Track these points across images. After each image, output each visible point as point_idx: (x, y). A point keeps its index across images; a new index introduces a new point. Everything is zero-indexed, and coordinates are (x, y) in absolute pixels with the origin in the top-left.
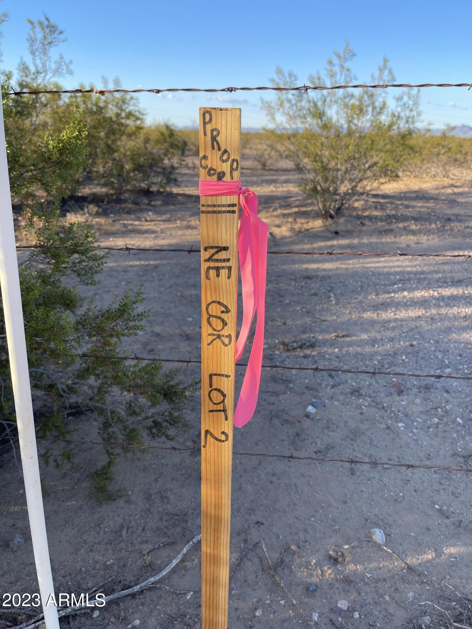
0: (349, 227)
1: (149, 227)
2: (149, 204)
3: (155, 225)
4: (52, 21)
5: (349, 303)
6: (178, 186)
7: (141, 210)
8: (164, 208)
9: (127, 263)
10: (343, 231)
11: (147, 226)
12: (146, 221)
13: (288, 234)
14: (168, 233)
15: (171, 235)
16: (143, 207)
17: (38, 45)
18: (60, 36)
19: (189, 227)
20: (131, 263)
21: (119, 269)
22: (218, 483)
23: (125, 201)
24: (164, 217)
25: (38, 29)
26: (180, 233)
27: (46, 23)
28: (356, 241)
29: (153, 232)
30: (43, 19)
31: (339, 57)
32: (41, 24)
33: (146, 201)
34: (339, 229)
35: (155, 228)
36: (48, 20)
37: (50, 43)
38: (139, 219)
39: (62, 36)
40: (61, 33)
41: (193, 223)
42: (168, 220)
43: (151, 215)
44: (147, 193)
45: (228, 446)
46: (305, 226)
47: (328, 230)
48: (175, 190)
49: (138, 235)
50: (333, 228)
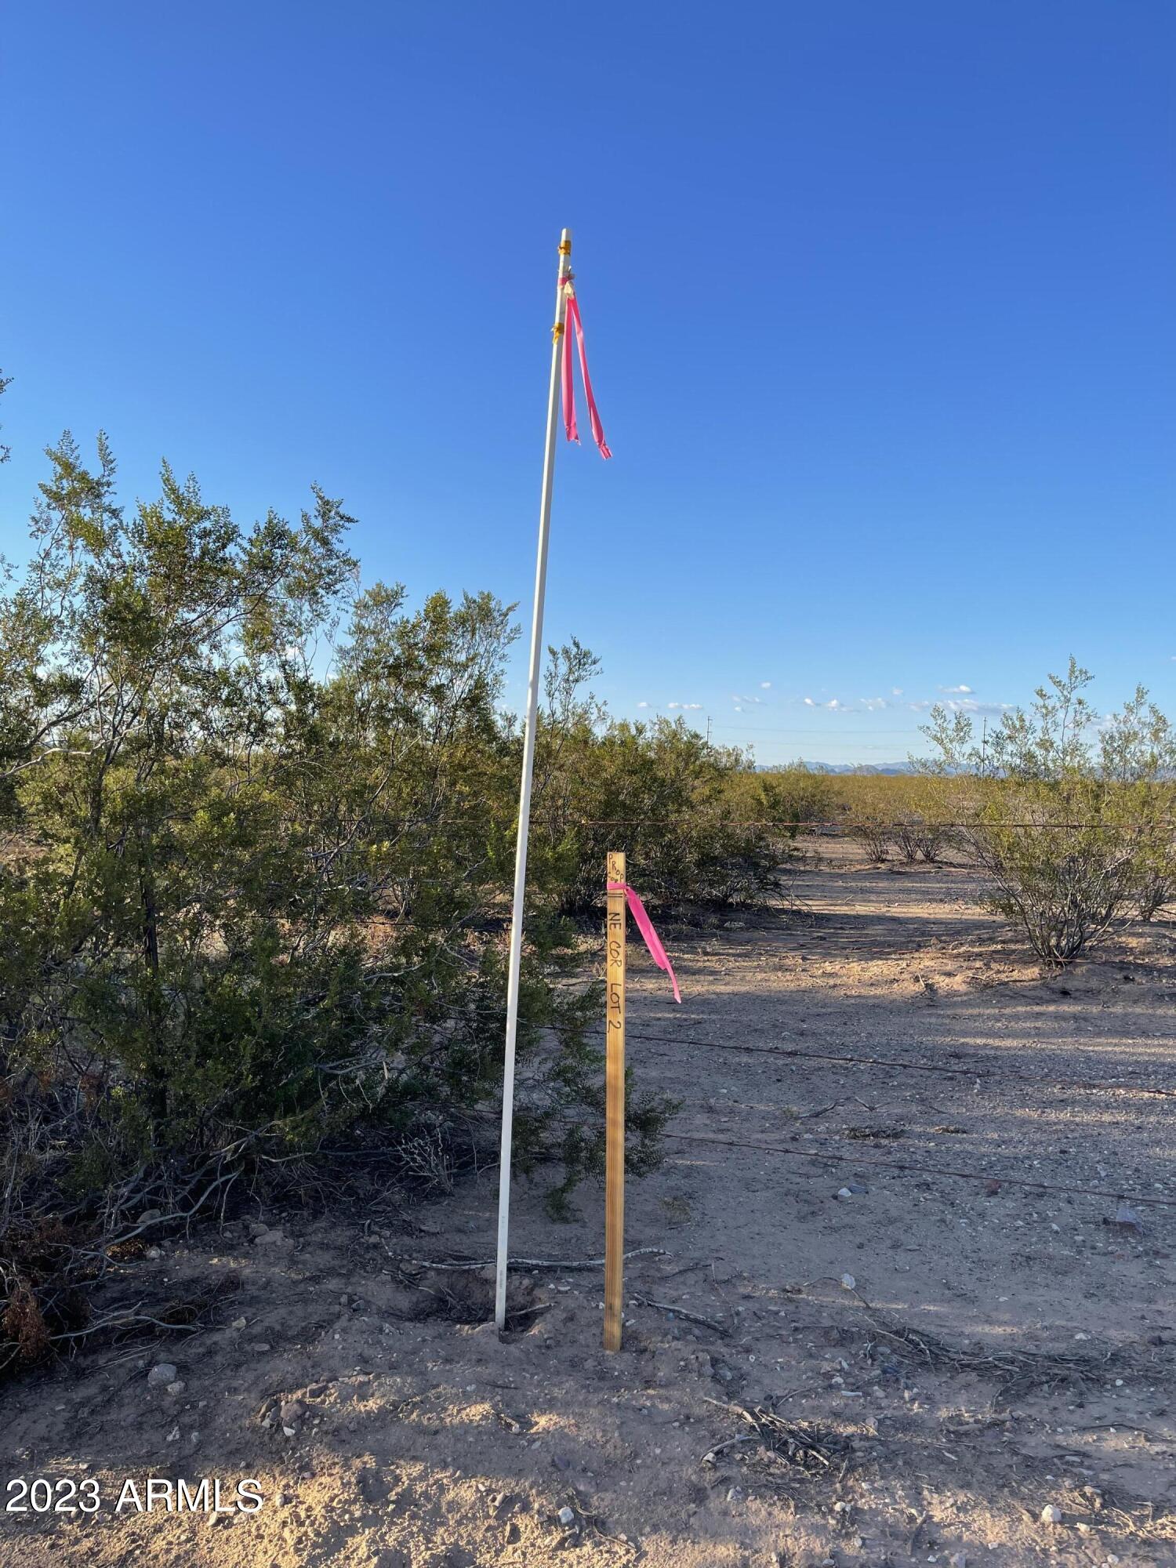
0: (1094, 983)
1: (708, 964)
2: (720, 927)
3: (719, 960)
4: (584, 647)
5: (1001, 1094)
6: (782, 897)
7: (702, 937)
8: (747, 935)
9: (652, 1015)
10: (1077, 990)
11: (702, 962)
12: (706, 954)
13: (963, 988)
14: (739, 975)
15: (743, 979)
16: (708, 931)
17: (558, 682)
18: (593, 667)
19: (781, 968)
20: (659, 1015)
21: (638, 1021)
22: (616, 1059)
23: (677, 919)
24: (739, 950)
25: (561, 660)
26: (759, 976)
27: (574, 650)
28: (1095, 1010)
29: (713, 973)
30: (570, 645)
31: (1058, 683)
32: (566, 652)
33: (713, 920)
34: (1070, 986)
35: (717, 966)
36: (576, 645)
37: (577, 681)
38: (693, 951)
39: (597, 667)
40: (594, 662)
41: (788, 962)
42: (746, 955)
43: (714, 945)
44: (721, 906)
45: (621, 1031)
46: (1003, 977)
47: (1045, 986)
48: (774, 903)
49: (684, 977)
50: (1059, 984)
